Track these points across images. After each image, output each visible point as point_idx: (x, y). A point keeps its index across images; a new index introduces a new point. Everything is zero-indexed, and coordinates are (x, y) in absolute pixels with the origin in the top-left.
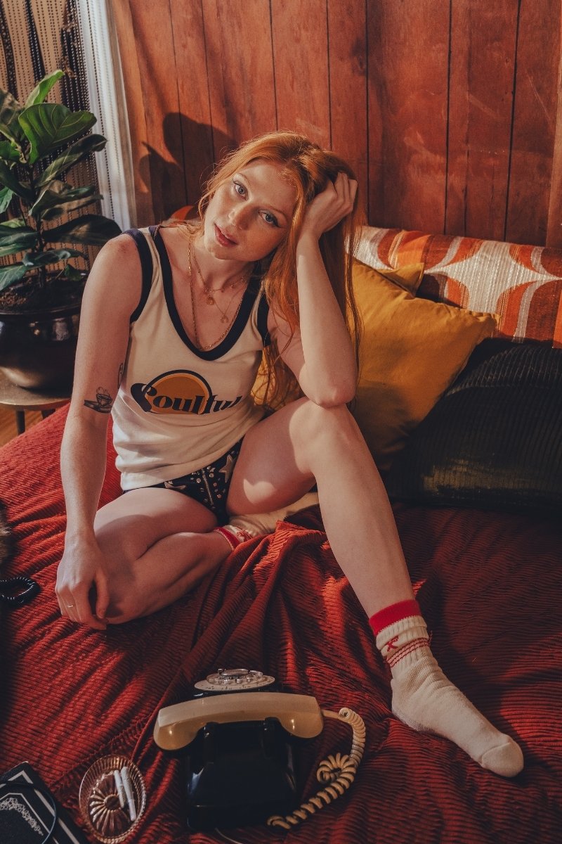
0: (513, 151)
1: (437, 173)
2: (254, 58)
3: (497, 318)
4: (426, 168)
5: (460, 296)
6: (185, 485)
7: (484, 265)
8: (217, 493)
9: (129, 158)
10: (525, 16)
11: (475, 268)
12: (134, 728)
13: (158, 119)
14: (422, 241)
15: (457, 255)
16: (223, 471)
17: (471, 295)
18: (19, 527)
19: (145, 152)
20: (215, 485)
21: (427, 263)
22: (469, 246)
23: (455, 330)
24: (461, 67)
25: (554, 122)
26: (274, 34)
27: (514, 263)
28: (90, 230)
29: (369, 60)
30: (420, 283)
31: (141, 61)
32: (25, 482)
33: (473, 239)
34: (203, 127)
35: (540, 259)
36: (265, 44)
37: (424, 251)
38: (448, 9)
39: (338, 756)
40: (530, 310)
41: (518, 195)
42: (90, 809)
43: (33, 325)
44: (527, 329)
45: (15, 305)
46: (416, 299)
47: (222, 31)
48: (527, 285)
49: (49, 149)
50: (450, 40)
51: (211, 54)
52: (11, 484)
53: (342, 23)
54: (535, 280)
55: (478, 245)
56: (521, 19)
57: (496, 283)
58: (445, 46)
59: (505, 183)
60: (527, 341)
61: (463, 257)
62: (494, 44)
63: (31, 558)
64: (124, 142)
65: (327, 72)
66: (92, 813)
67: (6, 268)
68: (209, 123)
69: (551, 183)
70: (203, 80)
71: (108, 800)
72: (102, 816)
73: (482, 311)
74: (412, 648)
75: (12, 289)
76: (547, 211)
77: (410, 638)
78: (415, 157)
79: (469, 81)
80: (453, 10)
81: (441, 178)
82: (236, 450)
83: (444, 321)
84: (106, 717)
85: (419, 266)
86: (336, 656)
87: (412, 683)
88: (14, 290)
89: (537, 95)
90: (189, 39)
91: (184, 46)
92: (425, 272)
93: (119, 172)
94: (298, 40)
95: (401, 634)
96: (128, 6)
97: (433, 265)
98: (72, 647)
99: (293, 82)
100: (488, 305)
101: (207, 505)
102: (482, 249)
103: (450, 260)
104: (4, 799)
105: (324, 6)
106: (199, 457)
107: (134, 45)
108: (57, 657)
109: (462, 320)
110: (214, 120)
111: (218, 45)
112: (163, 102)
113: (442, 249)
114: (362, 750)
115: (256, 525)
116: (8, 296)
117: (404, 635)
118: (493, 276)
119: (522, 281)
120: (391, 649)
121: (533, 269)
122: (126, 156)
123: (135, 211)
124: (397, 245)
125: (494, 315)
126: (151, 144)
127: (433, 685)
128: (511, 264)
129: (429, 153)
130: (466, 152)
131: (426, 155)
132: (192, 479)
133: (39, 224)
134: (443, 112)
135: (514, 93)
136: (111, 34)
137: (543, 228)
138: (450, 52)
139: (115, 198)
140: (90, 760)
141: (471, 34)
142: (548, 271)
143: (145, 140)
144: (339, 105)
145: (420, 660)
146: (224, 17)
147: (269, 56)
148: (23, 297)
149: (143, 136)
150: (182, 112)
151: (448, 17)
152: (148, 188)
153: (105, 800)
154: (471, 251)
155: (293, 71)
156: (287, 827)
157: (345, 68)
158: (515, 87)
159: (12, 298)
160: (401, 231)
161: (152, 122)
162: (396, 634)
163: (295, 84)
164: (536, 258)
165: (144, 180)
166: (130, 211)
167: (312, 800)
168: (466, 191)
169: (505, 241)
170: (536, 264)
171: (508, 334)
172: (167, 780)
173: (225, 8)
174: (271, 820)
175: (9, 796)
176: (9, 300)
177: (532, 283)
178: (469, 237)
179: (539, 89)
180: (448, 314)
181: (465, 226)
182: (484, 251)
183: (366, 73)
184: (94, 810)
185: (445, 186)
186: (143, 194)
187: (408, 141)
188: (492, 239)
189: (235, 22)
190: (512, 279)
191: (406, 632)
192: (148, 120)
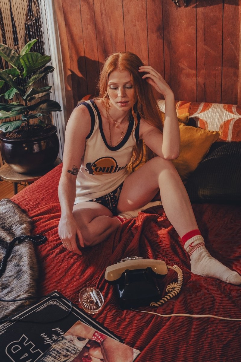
0: (223, 67)
1: (193, 77)
2: (116, 33)
3: (220, 133)
4: (188, 75)
5: (204, 126)
6: (101, 200)
7: (213, 112)
8: (113, 204)
9: (62, 76)
10: (225, 15)
11: (210, 114)
12: (95, 279)
13: (75, 59)
14: (188, 104)
15: (202, 109)
16: (116, 195)
17: (209, 125)
18: (34, 218)
19: (69, 73)
20: (113, 200)
21: (191, 113)
22: (207, 106)
23: (204, 137)
24: (201, 35)
25: (239, 55)
26: (125, 23)
27: (225, 111)
28: (48, 106)
29: (164, 33)
30: (188, 121)
31: (68, 35)
32: (33, 203)
33: (208, 103)
34: (95, 62)
35: (236, 109)
36: (121, 27)
37: (189, 109)
38: (195, 12)
39: (174, 283)
40: (233, 130)
41: (226, 85)
42: (83, 304)
43: (24, 145)
44: (232, 137)
45: (16, 138)
46: (188, 126)
47: (103, 22)
48: (231, 120)
49: (31, 71)
50: (196, 25)
51: (98, 32)
52: (27, 204)
53: (153, 19)
54: (234, 118)
55: (211, 105)
56: (224, 16)
57: (219, 120)
58: (195, 27)
59: (220, 80)
60: (232, 142)
61: (205, 110)
62: (214, 26)
63: (41, 229)
64: (60, 69)
65: (147, 38)
66: (84, 305)
67: (13, 122)
68: (97, 60)
69: (239, 79)
70: (95, 42)
71: (89, 301)
72: (88, 306)
73: (213, 131)
74: (199, 246)
75: (14, 131)
76: (238, 91)
77: (198, 242)
78: (184, 71)
79: (205, 40)
80: (197, 13)
81: (194, 79)
82: (121, 186)
83: (199, 134)
84: (83, 276)
85: (187, 114)
86: (168, 255)
87: (199, 258)
88: (15, 132)
89: (232, 45)
90: (89, 26)
91: (87, 29)
92: (190, 117)
93: (58, 82)
94: (135, 26)
95: (194, 241)
96: (63, 13)
97: (193, 114)
98: (65, 256)
99: (133, 42)
100: (216, 129)
101: (109, 209)
102: (212, 106)
103: (200, 111)
104: (51, 301)
105: (145, 12)
106: (107, 189)
107: (65, 28)
108: (60, 259)
109: (206, 134)
110: (99, 59)
111: (101, 28)
112: (77, 52)
113: (196, 107)
114: (182, 282)
115: (129, 215)
116: (13, 134)
117: (196, 242)
118: (217, 117)
119: (229, 118)
120: (191, 247)
121: (233, 114)
122: (61, 74)
123: (65, 98)
124: (178, 107)
125: (219, 132)
126: (72, 70)
127: (208, 258)
128: (224, 112)
129: (189, 69)
130: (204, 69)
131: (188, 70)
132: (104, 198)
133: (26, 103)
134: (194, 53)
135: (222, 44)
136: (55, 24)
137: (236, 98)
138: (197, 29)
139: (56, 93)
140: (80, 289)
141: (204, 22)
142: (239, 114)
143: (70, 68)
144: (152, 51)
145: (202, 250)
146: (104, 17)
147: (123, 32)
148: (20, 134)
149: (69, 66)
150: (86, 56)
151: (195, 16)
152: (71, 88)
153: (88, 301)
154: (208, 108)
155: (133, 38)
156: (158, 305)
157: (154, 36)
158: (223, 43)
159: (15, 135)
160: (179, 101)
161: (73, 60)
162: (192, 242)
163: (134, 43)
164: (234, 109)
165: (69, 85)
166: (63, 98)
167: (166, 296)
168: (205, 84)
169: (221, 103)
170: (234, 111)
171: (224, 140)
172: (110, 294)
173: (104, 13)
174: (151, 304)
175: (52, 301)
176: (13, 136)
177: (233, 119)
178: (207, 102)
179: (232, 43)
180: (201, 132)
181: (205, 98)
182: (213, 108)
183: (163, 38)
184: (85, 304)
185: (196, 83)
186: (69, 91)
187: (181, 65)
188: (216, 103)
189: (108, 19)
190: (225, 118)
191: (196, 240)
192: (71, 59)
